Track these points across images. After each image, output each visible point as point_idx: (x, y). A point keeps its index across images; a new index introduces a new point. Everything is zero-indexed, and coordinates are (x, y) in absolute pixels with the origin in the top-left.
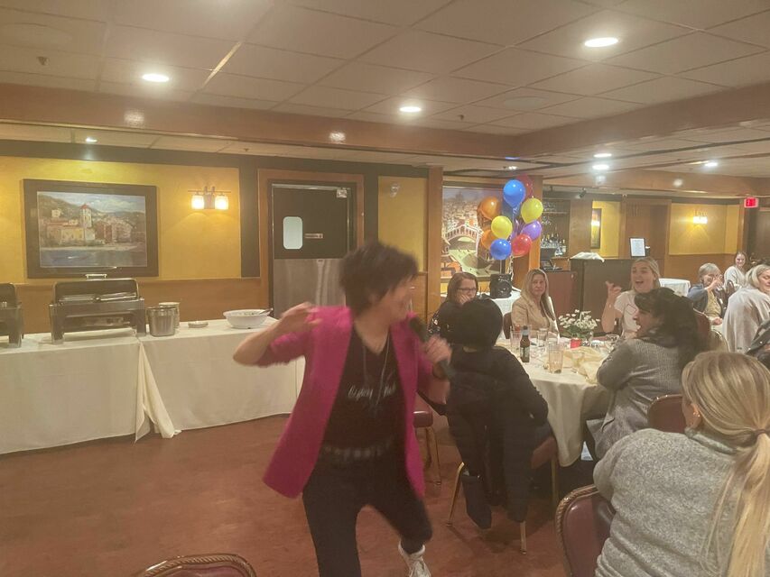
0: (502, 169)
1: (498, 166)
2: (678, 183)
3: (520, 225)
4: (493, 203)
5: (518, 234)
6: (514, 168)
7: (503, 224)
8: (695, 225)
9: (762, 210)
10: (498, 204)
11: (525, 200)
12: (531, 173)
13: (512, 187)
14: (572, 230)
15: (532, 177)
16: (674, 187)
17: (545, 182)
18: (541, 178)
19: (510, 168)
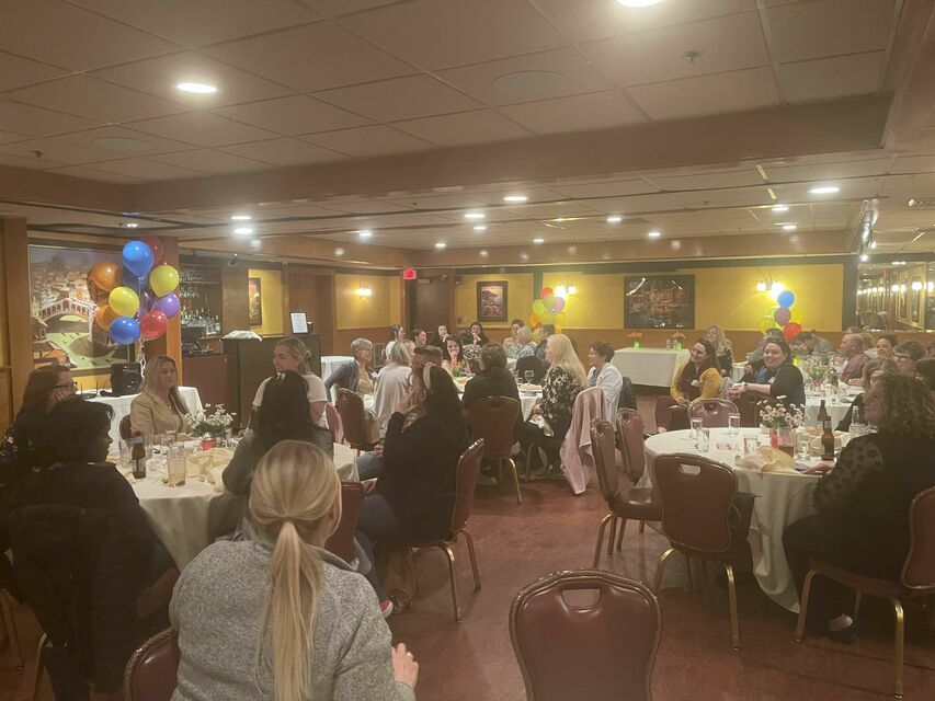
0: (118, 226)
1: (111, 222)
2: (339, 252)
3: (150, 300)
4: (109, 270)
5: (149, 310)
6: (135, 226)
7: (125, 298)
8: (361, 297)
9: (421, 281)
10: (117, 271)
11: (155, 267)
12: (160, 233)
13: (134, 250)
14: (226, 303)
15: (161, 238)
16: (335, 256)
17: (180, 244)
18: (176, 240)
19: (129, 225)
